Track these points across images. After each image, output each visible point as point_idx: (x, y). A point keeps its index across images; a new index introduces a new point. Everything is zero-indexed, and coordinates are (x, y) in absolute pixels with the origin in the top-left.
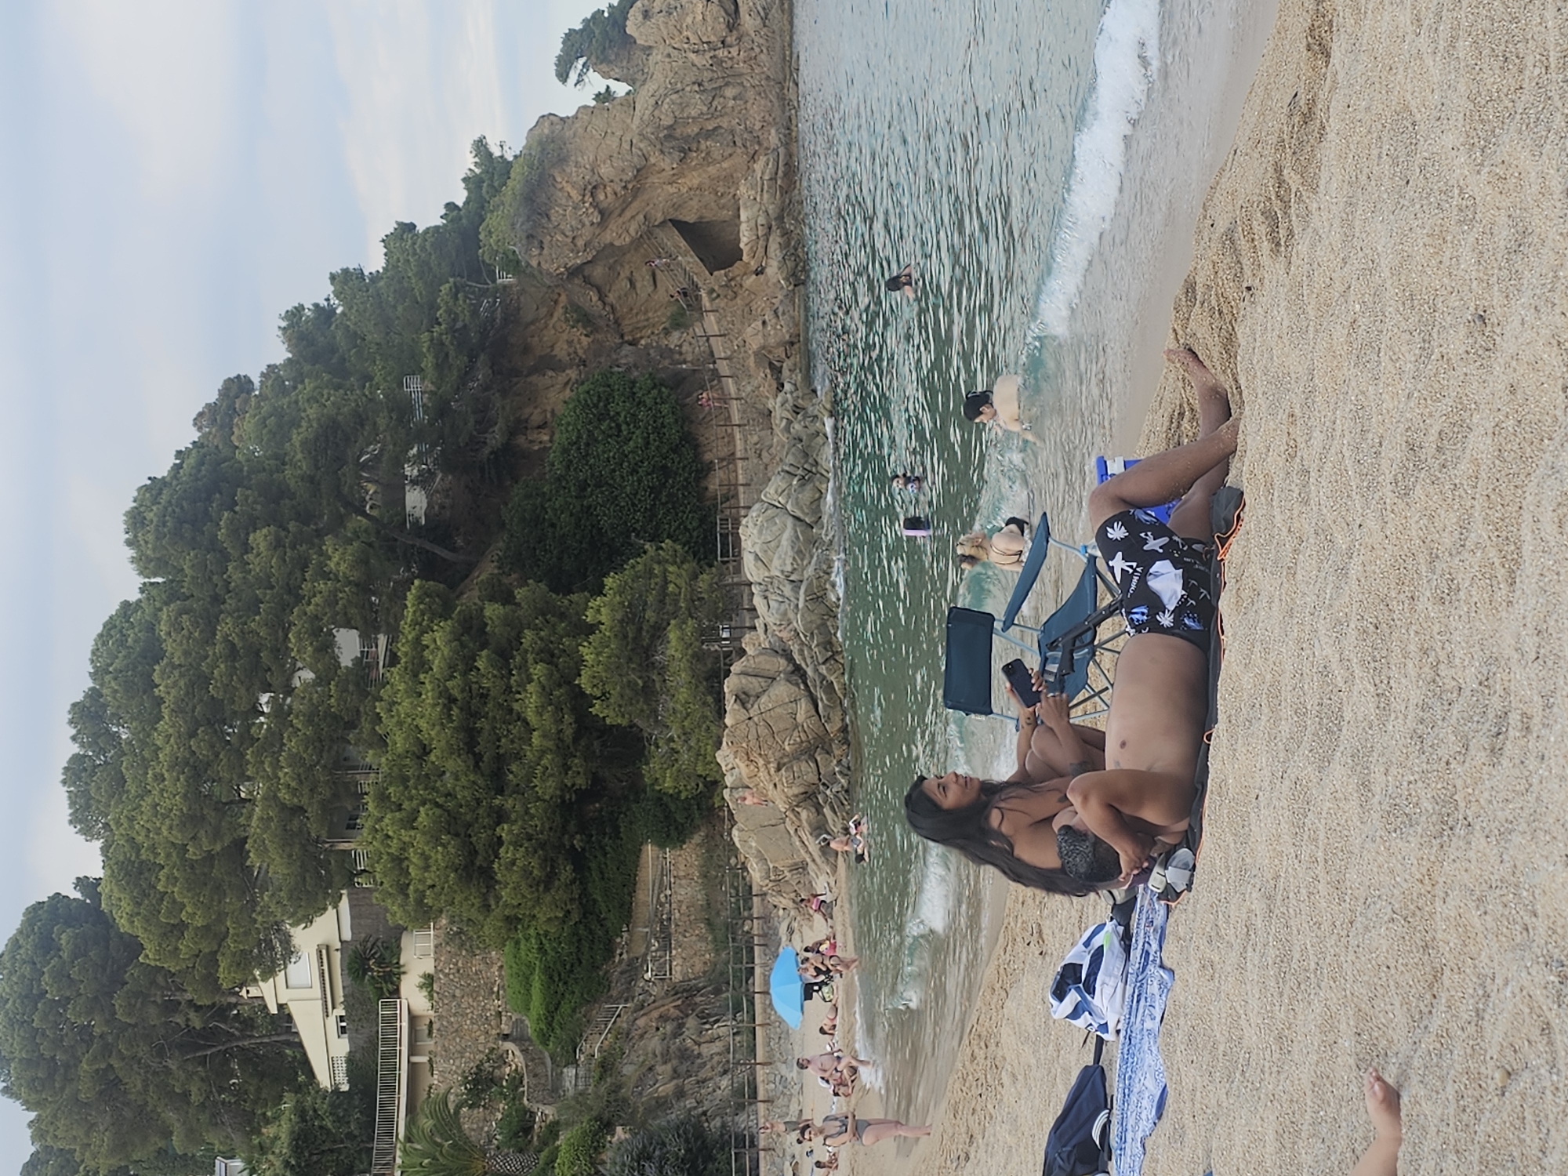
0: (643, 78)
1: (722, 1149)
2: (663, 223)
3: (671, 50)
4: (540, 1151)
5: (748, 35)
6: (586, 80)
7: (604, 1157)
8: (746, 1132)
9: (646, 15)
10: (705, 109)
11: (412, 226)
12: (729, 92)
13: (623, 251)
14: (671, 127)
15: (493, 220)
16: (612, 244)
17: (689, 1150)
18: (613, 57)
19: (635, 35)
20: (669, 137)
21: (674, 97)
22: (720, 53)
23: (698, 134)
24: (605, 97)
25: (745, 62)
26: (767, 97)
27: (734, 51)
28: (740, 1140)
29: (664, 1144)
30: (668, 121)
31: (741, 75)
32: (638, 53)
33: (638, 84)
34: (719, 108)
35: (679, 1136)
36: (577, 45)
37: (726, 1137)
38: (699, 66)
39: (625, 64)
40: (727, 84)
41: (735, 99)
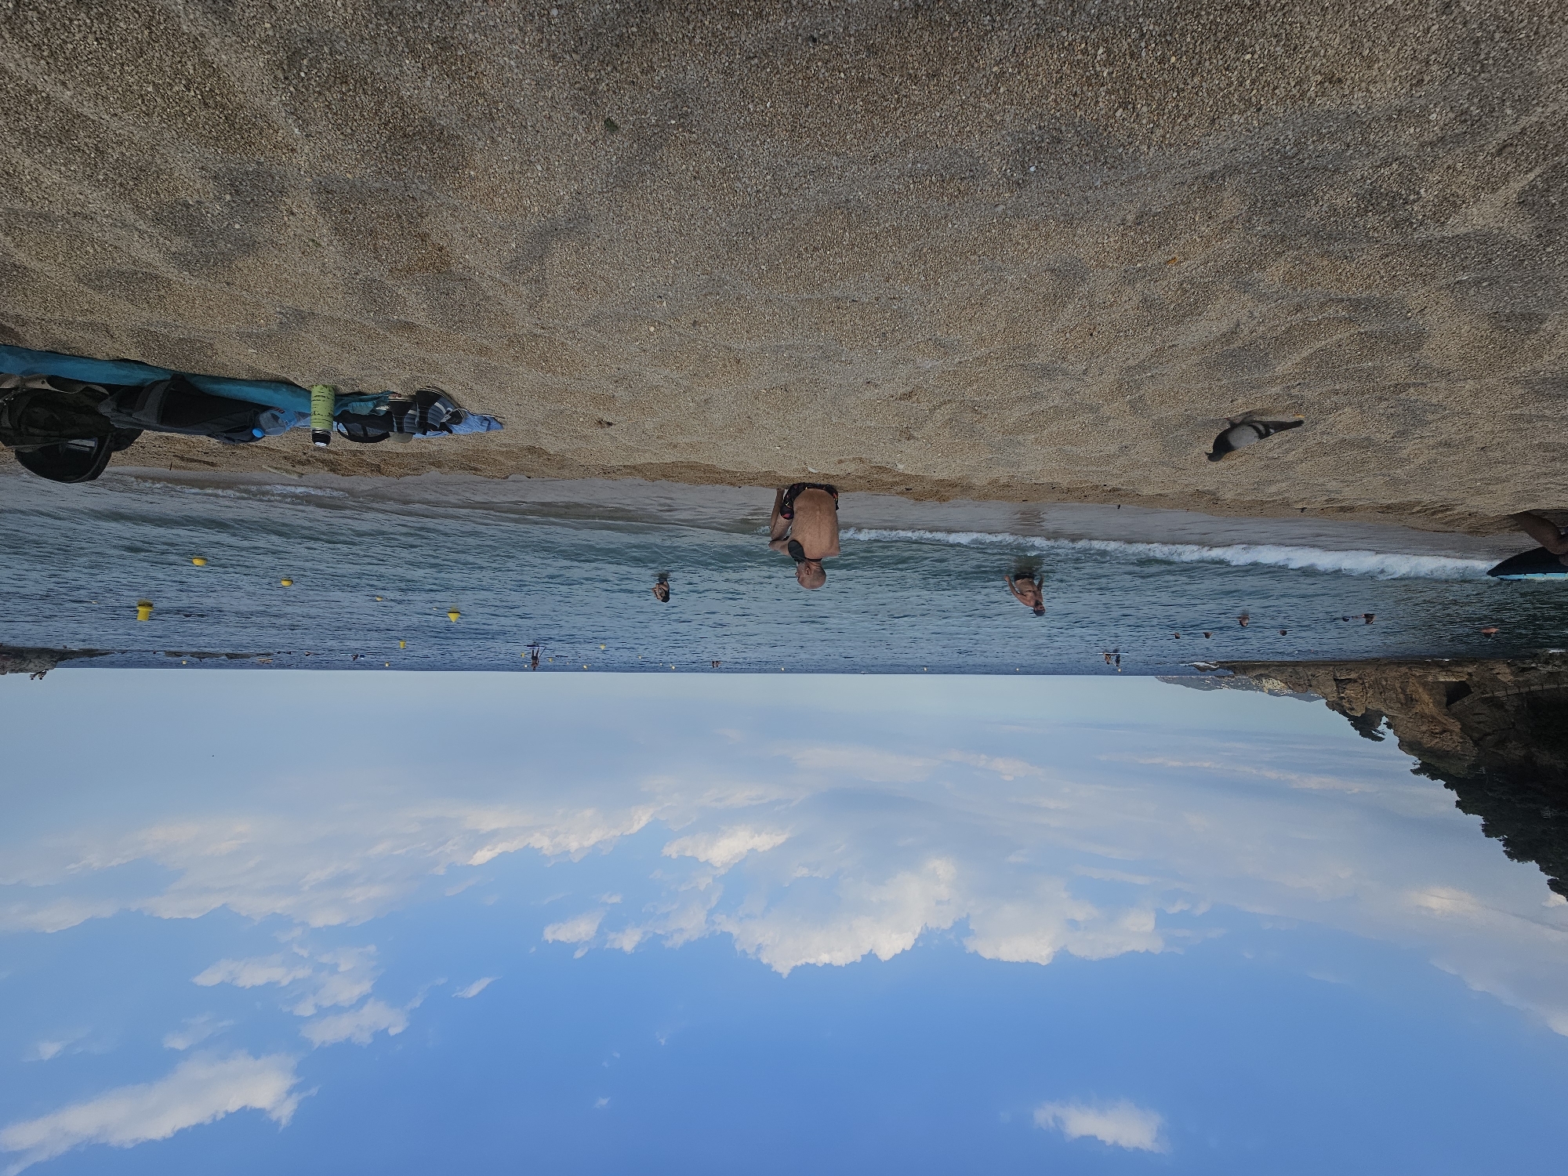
0: (1380, 712)
2: (1448, 709)
3: (1367, 702)
5: (1359, 676)
6: (1382, 731)
9: (1352, 709)
10: (1392, 691)
11: (1457, 802)
12: (1384, 683)
13: (1463, 725)
14: (1402, 704)
15: (1452, 772)
16: (1461, 729)
18: (1371, 721)
19: (1361, 713)
20: (1406, 705)
21: (1388, 702)
22: (1367, 685)
23: (1404, 695)
24: (1389, 725)
25: (1370, 677)
26: (1385, 670)
27: (1366, 681)
30: (1399, 705)
31: (1376, 679)
32: (1368, 713)
33: (1382, 714)
34: (1391, 687)
36: (1366, 733)
38: (1373, 693)
39: (1374, 718)
40: (1380, 683)
41: (1387, 681)
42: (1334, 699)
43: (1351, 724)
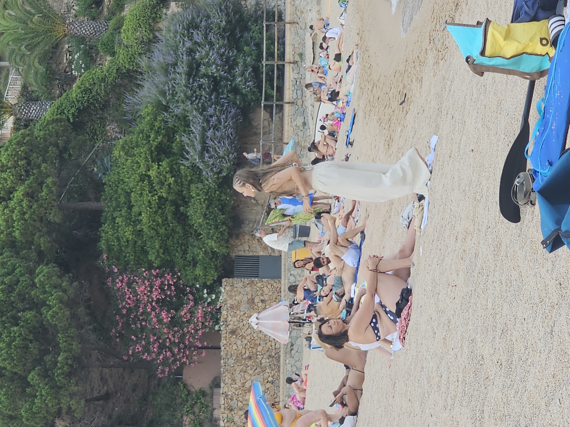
1: (256, 21)
4: (109, 19)
7: (160, 25)
8: (275, 9)
17: (228, 22)
28: (271, 15)
29: (208, 17)
35: (221, 11)
37: (259, 13)
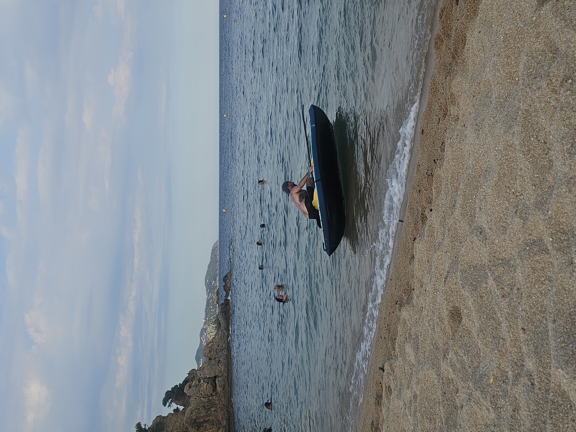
0: (188, 405)
3: (196, 397)
5: (219, 393)
6: (172, 405)
9: (190, 387)
10: (205, 414)
12: (213, 409)
14: (195, 420)
18: (179, 399)
19: (186, 392)
20: (195, 422)
21: (196, 411)
22: (210, 398)
23: (203, 421)
24: (176, 410)
25: (217, 401)
26: (223, 410)
27: (214, 397)
30: (194, 418)
31: (216, 404)
32: (187, 397)
33: (186, 407)
34: (209, 414)
36: (170, 395)
38: (204, 402)
39: (183, 401)
40: (212, 407)
41: (214, 411)
42: (199, 375)
43: (177, 386)
